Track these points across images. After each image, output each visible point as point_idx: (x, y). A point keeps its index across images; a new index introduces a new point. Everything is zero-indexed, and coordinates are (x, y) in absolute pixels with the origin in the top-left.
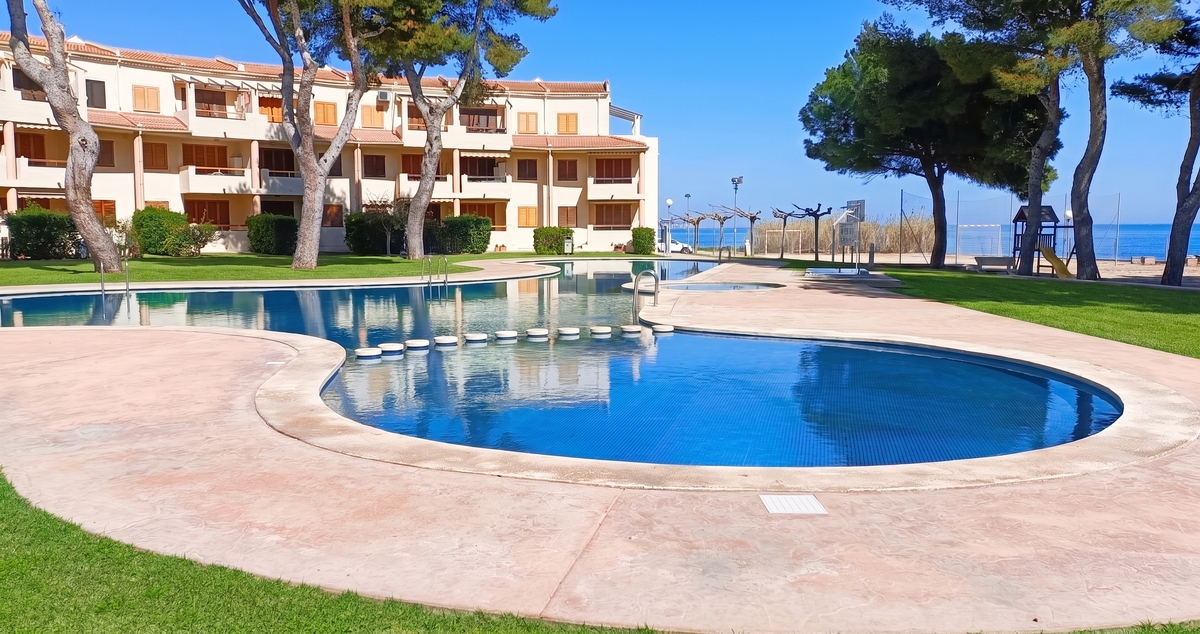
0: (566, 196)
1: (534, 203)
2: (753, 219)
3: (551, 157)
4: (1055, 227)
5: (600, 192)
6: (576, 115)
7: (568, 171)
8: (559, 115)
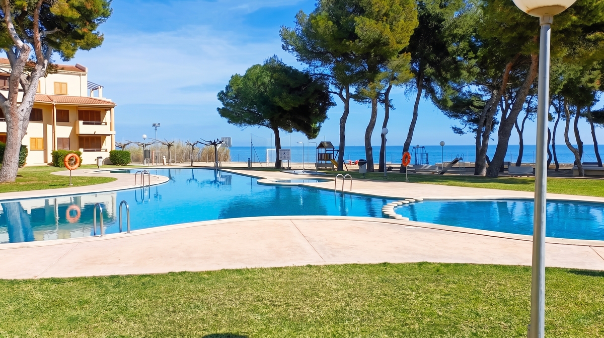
0: (64, 131)
1: (42, 136)
2: (169, 146)
3: (55, 107)
4: (334, 150)
5: (85, 129)
6: (66, 84)
7: (63, 116)
8: (55, 83)
